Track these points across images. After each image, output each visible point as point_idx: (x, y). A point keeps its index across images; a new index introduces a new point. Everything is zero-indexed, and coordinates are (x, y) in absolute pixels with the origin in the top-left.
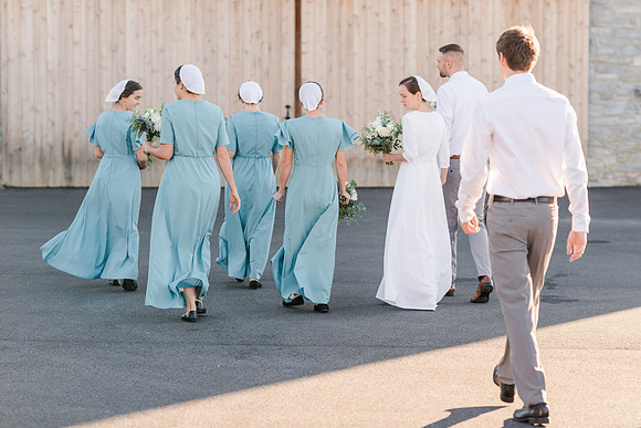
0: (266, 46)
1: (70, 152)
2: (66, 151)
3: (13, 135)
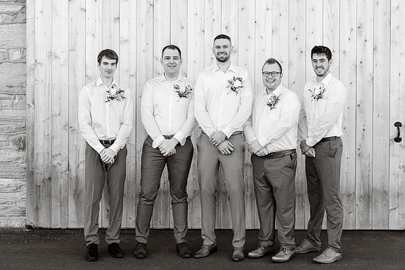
0: (370, 45)
3: (41, 161)
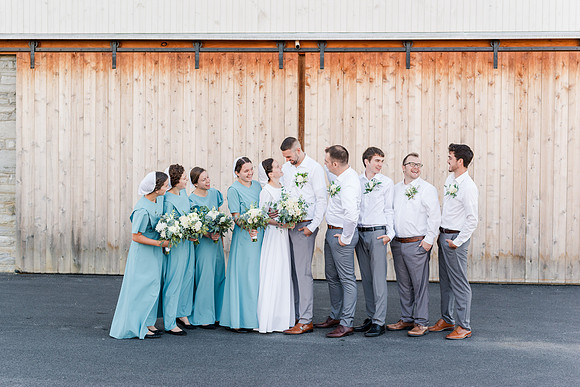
0: (269, 138)
1: (79, 239)
2: (76, 239)
3: (26, 223)
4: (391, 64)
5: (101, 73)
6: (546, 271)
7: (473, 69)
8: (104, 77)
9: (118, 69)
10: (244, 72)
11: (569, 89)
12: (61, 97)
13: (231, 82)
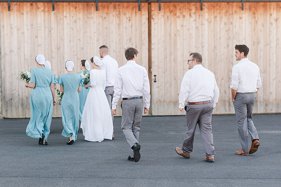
3: (8, 92)
4: (193, 8)
5: (47, 13)
6: (267, 107)
7: (232, 11)
8: (48, 15)
9: (55, 11)
10: (121, 13)
11: (276, 20)
12: (25, 26)
13: (114, 18)
